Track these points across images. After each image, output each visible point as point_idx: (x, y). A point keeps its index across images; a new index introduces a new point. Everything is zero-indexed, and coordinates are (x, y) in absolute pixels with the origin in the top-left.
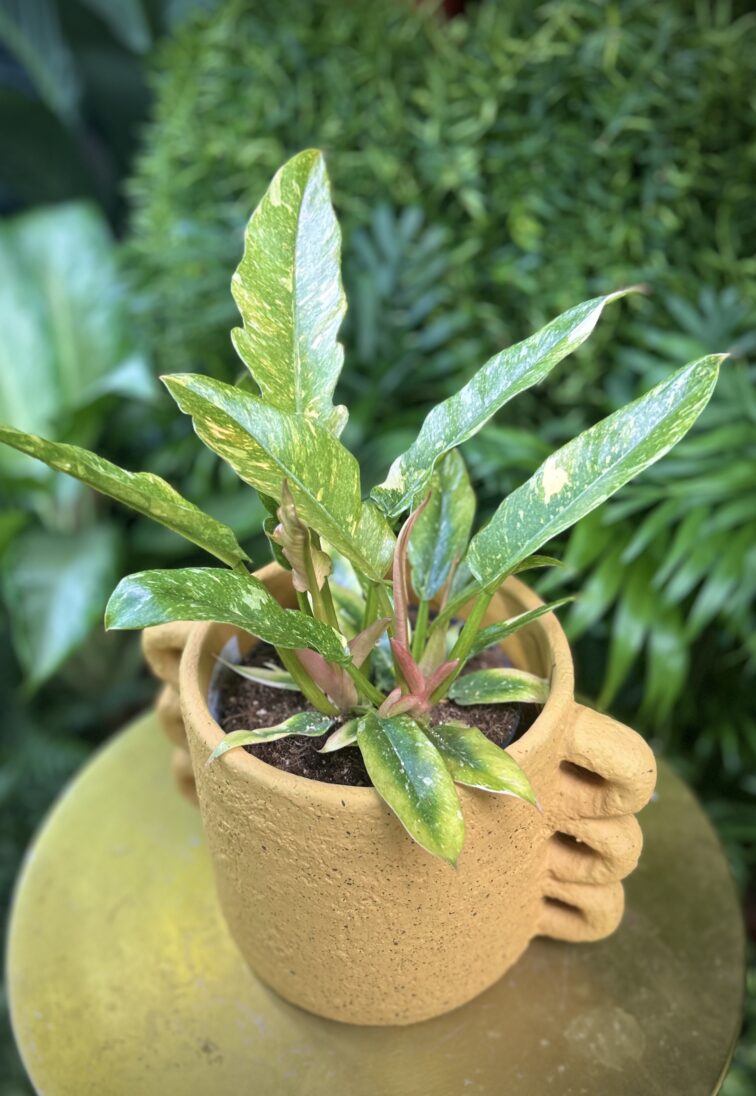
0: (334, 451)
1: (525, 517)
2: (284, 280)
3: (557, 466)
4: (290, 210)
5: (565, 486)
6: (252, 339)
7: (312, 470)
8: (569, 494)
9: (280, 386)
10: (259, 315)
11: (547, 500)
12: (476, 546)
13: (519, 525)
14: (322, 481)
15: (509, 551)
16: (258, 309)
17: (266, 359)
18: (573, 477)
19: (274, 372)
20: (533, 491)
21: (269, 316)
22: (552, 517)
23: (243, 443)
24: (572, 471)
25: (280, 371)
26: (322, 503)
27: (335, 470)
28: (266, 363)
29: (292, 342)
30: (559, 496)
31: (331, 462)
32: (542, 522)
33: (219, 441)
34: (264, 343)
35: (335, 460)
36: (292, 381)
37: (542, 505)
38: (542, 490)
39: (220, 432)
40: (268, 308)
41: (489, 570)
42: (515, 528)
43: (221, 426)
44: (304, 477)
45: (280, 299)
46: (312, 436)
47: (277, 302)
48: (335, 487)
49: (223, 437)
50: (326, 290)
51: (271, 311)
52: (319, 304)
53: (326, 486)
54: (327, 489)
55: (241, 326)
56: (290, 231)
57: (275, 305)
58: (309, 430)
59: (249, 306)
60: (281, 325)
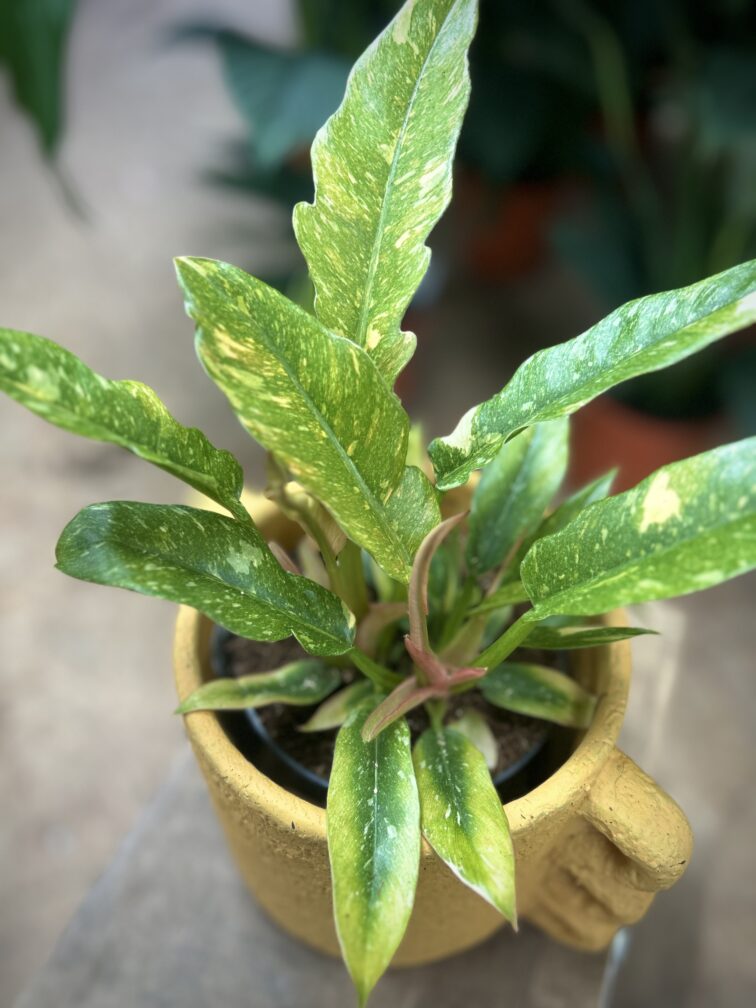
0: (378, 399)
1: (609, 539)
2: (384, 146)
3: (670, 485)
4: (417, 51)
5: (673, 519)
6: (320, 222)
7: (347, 417)
8: (675, 531)
9: (345, 289)
10: (340, 189)
11: (643, 528)
12: (538, 553)
13: (597, 547)
14: (357, 433)
15: (576, 575)
16: (340, 180)
17: (332, 248)
18: (687, 510)
19: (340, 269)
20: (628, 509)
21: (352, 192)
22: (643, 553)
23: (261, 366)
24: (687, 500)
25: (349, 269)
26: (352, 458)
27: (376, 421)
28: (332, 255)
29: (375, 231)
30: (660, 529)
31: (372, 412)
32: (628, 554)
33: (228, 361)
34: (336, 228)
35: (377, 411)
36: (363, 284)
37: (635, 533)
38: (640, 511)
39: (233, 350)
40: (354, 181)
41: (546, 588)
42: (592, 549)
43: (236, 339)
44: (335, 423)
45: (372, 173)
46: (353, 372)
47: (368, 175)
48: (373, 443)
49: (234, 356)
50: (431, 170)
51: (356, 187)
52: (418, 188)
53: (361, 439)
54: (361, 443)
55: (311, 201)
56: (408, 81)
57: (364, 179)
58: (352, 365)
59: (329, 175)
60: (365, 207)
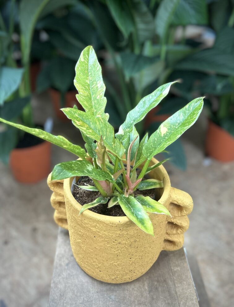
0: (108, 126)
1: (157, 140)
2: (87, 81)
3: (164, 126)
4: (86, 62)
5: (167, 132)
6: (81, 97)
7: (102, 131)
8: (168, 134)
9: (90, 109)
10: (82, 90)
11: (162, 135)
12: (145, 148)
13: (156, 142)
14: (105, 134)
15: (154, 149)
16: (82, 89)
17: (85, 101)
18: (169, 129)
19: (88, 105)
20: (159, 133)
21: (85, 90)
22: (164, 140)
23: (84, 126)
24: (168, 128)
25: (89, 105)
26: (105, 140)
27: (108, 131)
28: (85, 103)
29: (91, 97)
30: (165, 134)
31: (107, 129)
32: (162, 141)
33: (79, 126)
34: (84, 98)
35: (108, 128)
36: (92, 107)
37: (161, 137)
38: (161, 133)
39: (79, 123)
40: (84, 88)
41: (149, 154)
43: (79, 122)
44: (100, 133)
45: (87, 86)
46: (102, 122)
47: (86, 87)
48: (108, 135)
49: (80, 125)
50: (99, 83)
51: (85, 89)
52: (98, 87)
53: (106, 135)
54: (106, 136)
55: (78, 93)
56: (87, 68)
57: (86, 88)
58: (101, 121)
59: (79, 88)
60: (88, 93)
